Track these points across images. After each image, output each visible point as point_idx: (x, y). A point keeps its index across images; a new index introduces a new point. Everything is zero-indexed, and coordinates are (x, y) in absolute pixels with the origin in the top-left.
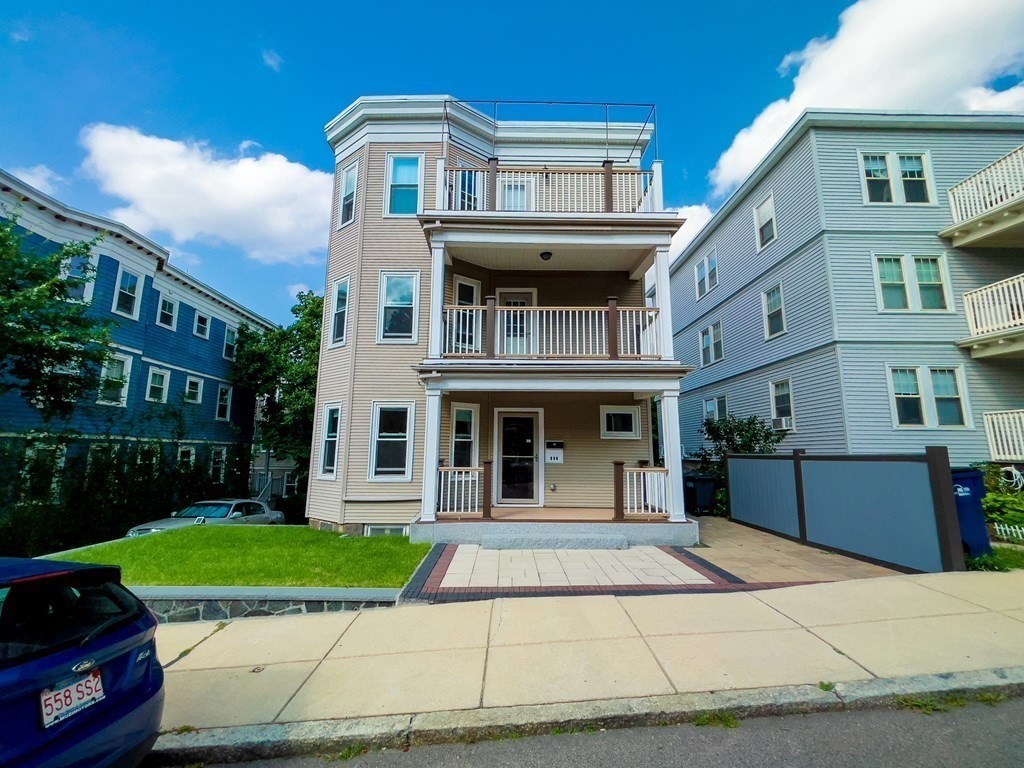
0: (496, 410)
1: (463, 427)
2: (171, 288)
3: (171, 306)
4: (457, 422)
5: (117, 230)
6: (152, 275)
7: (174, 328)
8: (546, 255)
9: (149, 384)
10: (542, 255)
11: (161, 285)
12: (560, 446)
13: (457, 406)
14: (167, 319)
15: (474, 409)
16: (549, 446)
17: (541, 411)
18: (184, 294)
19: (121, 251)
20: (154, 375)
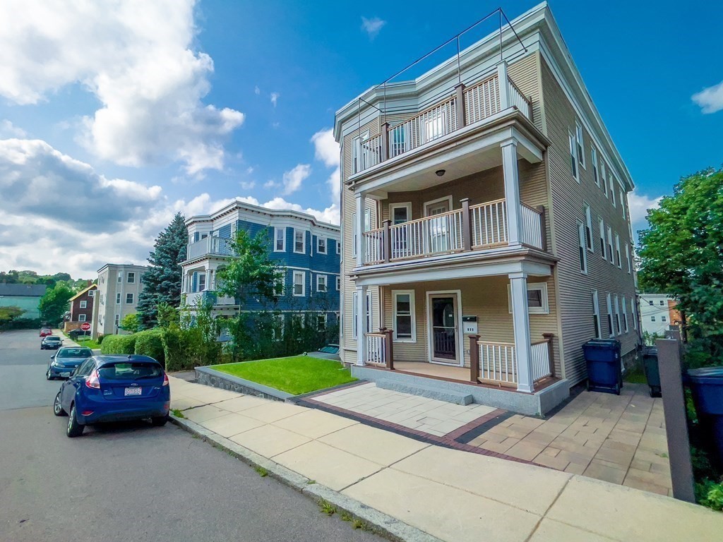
0: (428, 293)
1: (403, 306)
2: (321, 232)
3: (323, 241)
4: (398, 303)
5: (290, 214)
6: (309, 230)
7: (326, 253)
8: (441, 172)
9: (318, 284)
10: (437, 172)
11: (316, 232)
12: (474, 319)
13: (396, 293)
14: (322, 249)
15: (411, 294)
16: (465, 319)
17: (459, 292)
18: (328, 234)
19: (294, 223)
20: (319, 278)
